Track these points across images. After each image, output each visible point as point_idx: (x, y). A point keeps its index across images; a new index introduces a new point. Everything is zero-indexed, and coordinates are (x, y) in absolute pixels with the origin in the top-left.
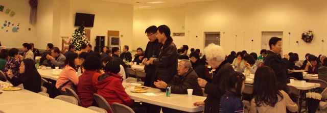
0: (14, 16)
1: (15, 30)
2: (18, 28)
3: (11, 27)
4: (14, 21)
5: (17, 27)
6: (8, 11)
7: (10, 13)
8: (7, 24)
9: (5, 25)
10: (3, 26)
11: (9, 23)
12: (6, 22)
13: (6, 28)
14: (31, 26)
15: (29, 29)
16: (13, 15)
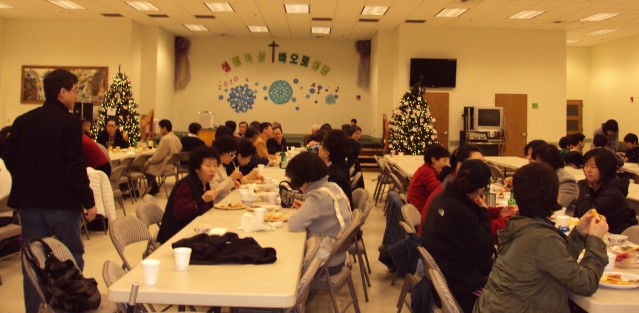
0: (328, 74)
1: (331, 100)
2: (336, 97)
3: (323, 94)
4: (329, 83)
5: (334, 94)
6: (317, 66)
7: (320, 69)
8: (316, 89)
9: (312, 91)
10: (309, 93)
11: (320, 88)
12: (314, 85)
13: (314, 97)
14: (361, 92)
15: (359, 97)
16: (325, 71)
